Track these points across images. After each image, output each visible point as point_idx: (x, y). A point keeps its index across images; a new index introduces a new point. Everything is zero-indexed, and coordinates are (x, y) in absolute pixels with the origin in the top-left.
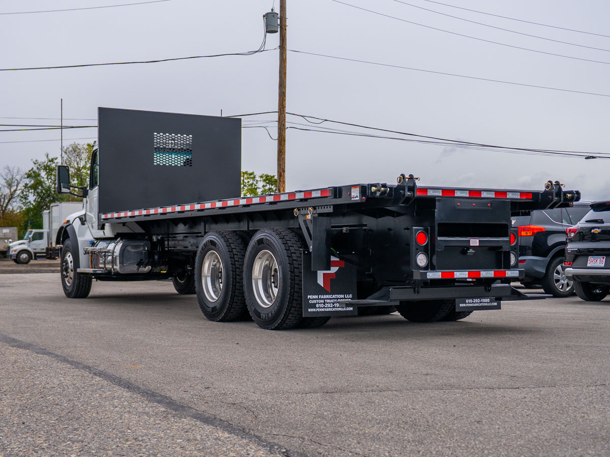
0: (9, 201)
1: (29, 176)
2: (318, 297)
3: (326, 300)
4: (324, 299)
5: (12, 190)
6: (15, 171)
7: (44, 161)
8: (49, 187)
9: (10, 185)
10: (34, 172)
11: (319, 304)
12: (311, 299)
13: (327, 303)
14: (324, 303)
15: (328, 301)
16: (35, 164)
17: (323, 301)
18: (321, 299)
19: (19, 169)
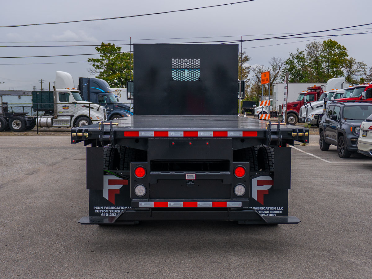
0: (274, 79)
1: (287, 63)
2: (104, 208)
3: (110, 211)
4: (109, 210)
5: (276, 72)
6: (278, 60)
7: (296, 54)
8: (299, 70)
9: (275, 69)
10: (290, 61)
11: (104, 213)
12: (97, 210)
13: (112, 213)
14: (109, 213)
15: (112, 211)
16: (291, 55)
17: (107, 211)
18: (106, 210)
19: (280, 59)
